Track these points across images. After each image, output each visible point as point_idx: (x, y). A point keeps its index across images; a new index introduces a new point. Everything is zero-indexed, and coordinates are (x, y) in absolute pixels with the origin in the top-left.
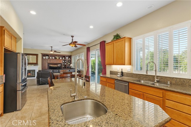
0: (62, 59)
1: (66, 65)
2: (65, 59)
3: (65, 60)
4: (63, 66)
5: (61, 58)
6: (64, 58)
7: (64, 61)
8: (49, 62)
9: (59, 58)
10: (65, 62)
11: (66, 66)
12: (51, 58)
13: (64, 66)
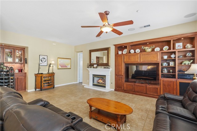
0: (162, 49)
1: (174, 68)
2: (170, 49)
3: (172, 53)
4: (165, 71)
5: (157, 49)
6: (166, 48)
7: (165, 57)
8: (126, 60)
9: (153, 50)
10: (170, 59)
11: (174, 71)
12: (132, 51)
13: (169, 72)
